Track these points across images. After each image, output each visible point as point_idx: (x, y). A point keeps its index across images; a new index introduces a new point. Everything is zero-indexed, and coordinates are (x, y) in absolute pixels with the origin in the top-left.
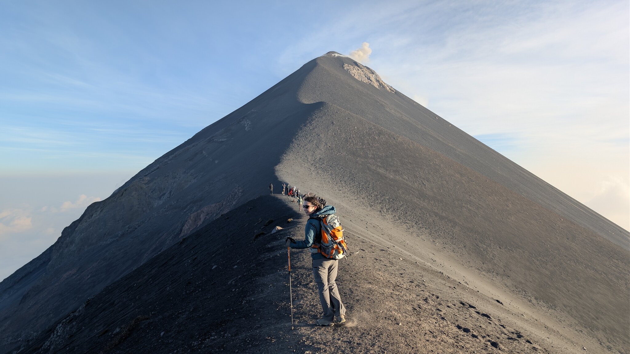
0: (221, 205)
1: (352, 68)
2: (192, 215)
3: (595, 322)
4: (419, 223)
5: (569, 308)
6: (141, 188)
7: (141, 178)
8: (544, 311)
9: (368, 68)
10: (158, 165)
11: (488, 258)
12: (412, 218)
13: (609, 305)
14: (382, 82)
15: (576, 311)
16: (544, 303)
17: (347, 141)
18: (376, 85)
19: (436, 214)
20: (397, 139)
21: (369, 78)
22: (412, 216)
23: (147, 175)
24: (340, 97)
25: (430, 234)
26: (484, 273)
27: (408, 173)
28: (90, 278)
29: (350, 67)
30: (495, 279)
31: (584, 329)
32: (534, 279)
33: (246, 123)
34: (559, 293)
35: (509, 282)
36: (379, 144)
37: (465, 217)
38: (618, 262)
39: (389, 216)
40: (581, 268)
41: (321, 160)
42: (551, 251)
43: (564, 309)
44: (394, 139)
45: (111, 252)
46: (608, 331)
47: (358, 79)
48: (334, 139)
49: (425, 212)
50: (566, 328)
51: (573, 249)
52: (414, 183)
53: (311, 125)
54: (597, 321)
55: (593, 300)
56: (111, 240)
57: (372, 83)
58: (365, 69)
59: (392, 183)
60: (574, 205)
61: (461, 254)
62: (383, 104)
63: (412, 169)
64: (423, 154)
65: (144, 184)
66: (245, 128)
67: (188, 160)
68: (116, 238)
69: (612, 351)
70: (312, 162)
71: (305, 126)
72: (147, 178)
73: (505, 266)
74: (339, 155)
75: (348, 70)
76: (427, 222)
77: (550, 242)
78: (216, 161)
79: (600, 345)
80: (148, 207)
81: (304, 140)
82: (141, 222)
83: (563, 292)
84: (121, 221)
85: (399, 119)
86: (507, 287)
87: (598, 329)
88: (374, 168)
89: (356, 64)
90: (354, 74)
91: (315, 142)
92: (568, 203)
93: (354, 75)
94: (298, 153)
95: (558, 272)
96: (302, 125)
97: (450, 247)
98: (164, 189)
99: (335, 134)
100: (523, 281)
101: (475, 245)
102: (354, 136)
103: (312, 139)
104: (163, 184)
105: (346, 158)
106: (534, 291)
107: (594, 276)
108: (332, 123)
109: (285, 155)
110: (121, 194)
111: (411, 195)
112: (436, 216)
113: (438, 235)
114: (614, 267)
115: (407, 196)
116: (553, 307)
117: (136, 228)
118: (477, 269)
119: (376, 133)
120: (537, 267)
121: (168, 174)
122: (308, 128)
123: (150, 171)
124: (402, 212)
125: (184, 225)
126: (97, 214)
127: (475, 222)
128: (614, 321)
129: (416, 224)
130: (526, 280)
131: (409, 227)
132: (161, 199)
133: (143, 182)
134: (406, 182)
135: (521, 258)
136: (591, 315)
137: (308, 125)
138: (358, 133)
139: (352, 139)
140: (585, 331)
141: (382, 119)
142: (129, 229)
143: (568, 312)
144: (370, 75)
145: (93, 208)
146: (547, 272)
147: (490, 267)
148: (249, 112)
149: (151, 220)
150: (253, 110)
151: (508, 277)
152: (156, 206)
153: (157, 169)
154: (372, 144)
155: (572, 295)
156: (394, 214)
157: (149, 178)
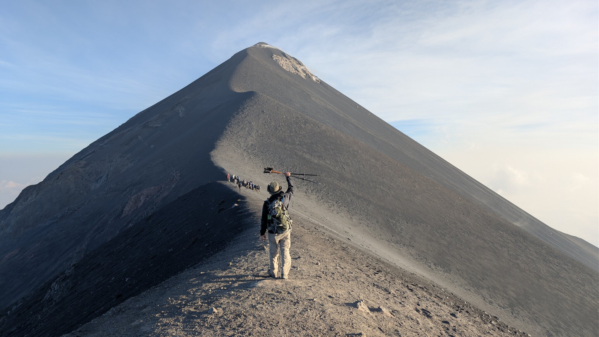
0: (160, 188)
1: (280, 58)
2: (133, 197)
3: (481, 282)
4: (339, 202)
5: (461, 272)
6: (78, 172)
7: (76, 162)
8: (441, 274)
9: (295, 59)
10: (93, 150)
11: (396, 232)
12: (333, 198)
13: (493, 268)
14: (308, 73)
15: (467, 274)
16: (441, 268)
17: (276, 129)
18: (303, 75)
19: (354, 194)
20: (321, 128)
21: (297, 69)
22: (333, 196)
23: (83, 159)
24: (269, 87)
25: (348, 212)
26: (393, 244)
27: (330, 158)
28: (33, 257)
29: (279, 58)
30: (402, 249)
31: (472, 288)
32: (434, 248)
33: (180, 109)
34: (454, 260)
35: (413, 251)
36: (305, 132)
37: (378, 196)
38: (503, 233)
39: (313, 196)
40: (472, 238)
41: (253, 146)
42: (450, 224)
43: (457, 273)
44: (319, 127)
45: (53, 233)
46: (491, 289)
47: (286, 69)
48: (264, 127)
49: (344, 192)
50: (457, 288)
51: (468, 223)
52: (335, 167)
53: (243, 113)
54: (483, 282)
55: (480, 264)
56: (50, 222)
57: (299, 73)
58: (292, 60)
59: (316, 167)
60: (475, 185)
61: (374, 229)
62: (310, 93)
63: (334, 155)
64: (344, 141)
65: (80, 167)
66: (179, 115)
67: (124, 144)
68: (56, 220)
69: (493, 305)
70: (245, 148)
71: (237, 114)
72: (83, 162)
73: (410, 238)
74: (269, 141)
75: (277, 61)
76: (346, 201)
77: (449, 217)
78: (152, 146)
79: (484, 300)
80: (85, 189)
81: (236, 127)
82: (80, 204)
83: (457, 259)
84: (58, 203)
85: (323, 107)
86: (412, 255)
87: (483, 288)
88: (300, 153)
89: (284, 55)
90: (282, 64)
91: (247, 129)
92: (470, 183)
93: (283, 66)
94: (231, 140)
95: (454, 242)
96: (234, 114)
97: (365, 223)
98: (101, 172)
99: (265, 122)
100: (425, 251)
101: (386, 220)
102: (283, 124)
103: (244, 127)
104: (100, 168)
105: (275, 144)
106: (434, 258)
107: (483, 245)
108: (263, 112)
109: (219, 142)
110: (57, 177)
111: (332, 178)
112: (353, 196)
113: (355, 212)
114: (499, 237)
115: (329, 179)
116: (449, 271)
117: (76, 210)
118: (387, 241)
119: (302, 122)
120: (438, 239)
121: (105, 158)
122: (240, 116)
123: (86, 155)
124: (324, 192)
125: (125, 207)
126: (32, 197)
127: (386, 201)
128: (496, 281)
129: (336, 203)
130: (428, 250)
131: (330, 206)
132: (98, 182)
133: (79, 166)
134: (329, 166)
135: (424, 231)
136: (479, 277)
137: (241, 113)
138: (286, 121)
139: (281, 127)
140: (472, 289)
141: (308, 107)
142: (69, 211)
143: (460, 275)
144: (298, 66)
145: (28, 191)
146: (445, 243)
147: (398, 239)
148: (183, 99)
149: (91, 202)
150: (186, 97)
151: (413, 247)
152: (93, 188)
153: (92, 153)
154: (299, 132)
155: (464, 261)
156: (318, 195)
157: (85, 162)
